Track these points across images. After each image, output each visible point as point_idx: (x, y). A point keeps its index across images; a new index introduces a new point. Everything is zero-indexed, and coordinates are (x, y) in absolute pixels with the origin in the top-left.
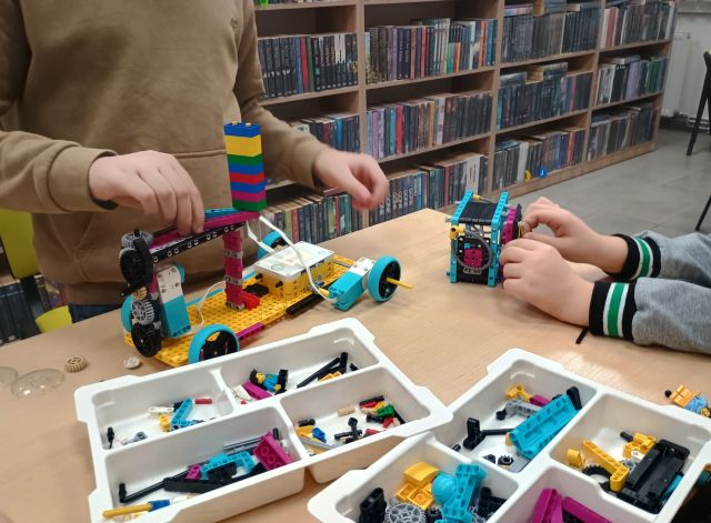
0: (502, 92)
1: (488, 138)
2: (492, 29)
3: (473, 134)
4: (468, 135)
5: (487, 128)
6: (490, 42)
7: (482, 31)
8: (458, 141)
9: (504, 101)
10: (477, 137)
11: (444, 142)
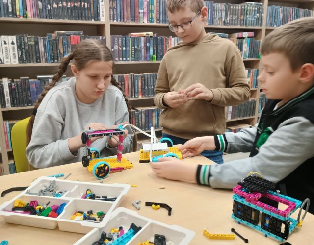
0: (261, 100)
1: (254, 118)
2: (256, 73)
3: (246, 116)
4: (243, 116)
5: (253, 114)
6: (255, 78)
7: (251, 74)
8: (239, 119)
9: (262, 103)
10: (248, 117)
11: (232, 118)
